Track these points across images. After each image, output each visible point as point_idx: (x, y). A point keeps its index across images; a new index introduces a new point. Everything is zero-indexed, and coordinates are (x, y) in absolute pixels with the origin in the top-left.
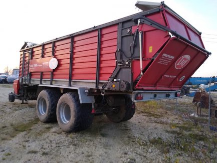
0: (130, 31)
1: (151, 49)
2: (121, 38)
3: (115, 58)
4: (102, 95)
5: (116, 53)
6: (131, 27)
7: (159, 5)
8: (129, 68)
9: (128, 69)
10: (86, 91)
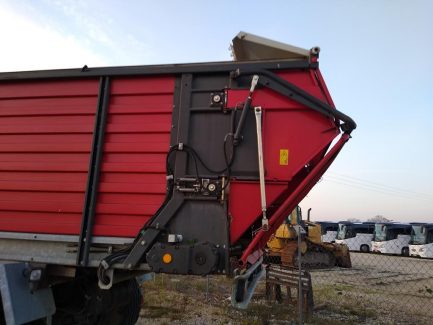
0: (222, 99)
1: (284, 157)
2: (188, 115)
3: (163, 168)
4: (102, 287)
5: (168, 154)
6: (223, 91)
7: (307, 54)
8: (217, 201)
9: (212, 206)
10: (36, 275)
